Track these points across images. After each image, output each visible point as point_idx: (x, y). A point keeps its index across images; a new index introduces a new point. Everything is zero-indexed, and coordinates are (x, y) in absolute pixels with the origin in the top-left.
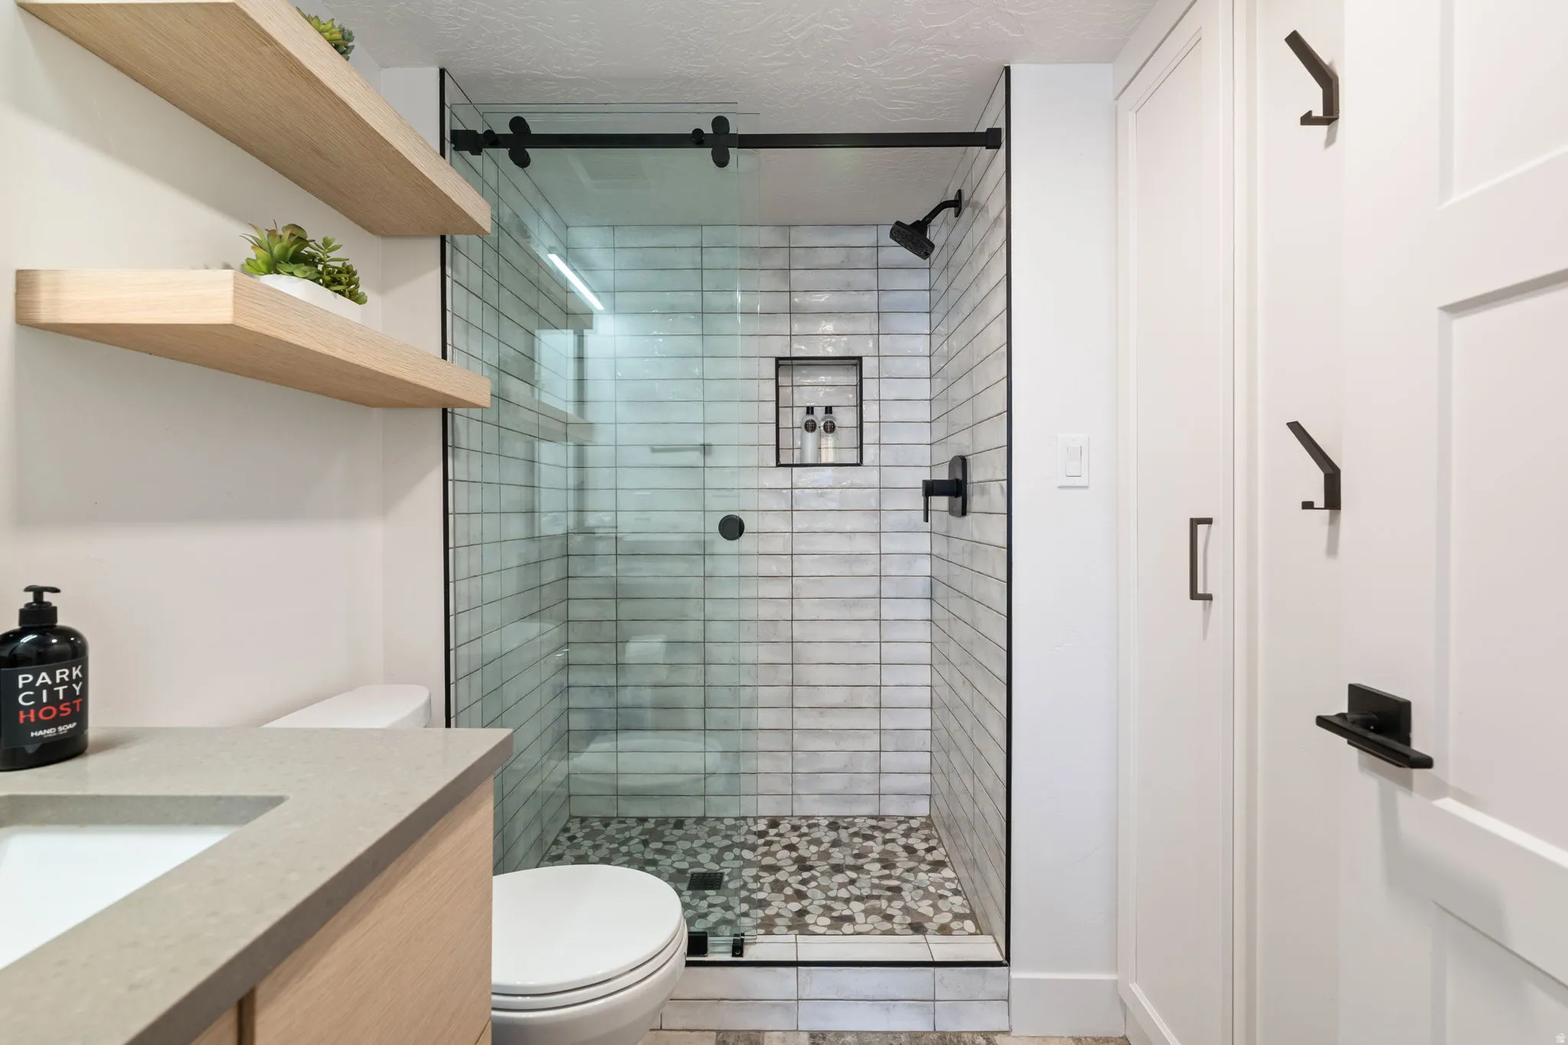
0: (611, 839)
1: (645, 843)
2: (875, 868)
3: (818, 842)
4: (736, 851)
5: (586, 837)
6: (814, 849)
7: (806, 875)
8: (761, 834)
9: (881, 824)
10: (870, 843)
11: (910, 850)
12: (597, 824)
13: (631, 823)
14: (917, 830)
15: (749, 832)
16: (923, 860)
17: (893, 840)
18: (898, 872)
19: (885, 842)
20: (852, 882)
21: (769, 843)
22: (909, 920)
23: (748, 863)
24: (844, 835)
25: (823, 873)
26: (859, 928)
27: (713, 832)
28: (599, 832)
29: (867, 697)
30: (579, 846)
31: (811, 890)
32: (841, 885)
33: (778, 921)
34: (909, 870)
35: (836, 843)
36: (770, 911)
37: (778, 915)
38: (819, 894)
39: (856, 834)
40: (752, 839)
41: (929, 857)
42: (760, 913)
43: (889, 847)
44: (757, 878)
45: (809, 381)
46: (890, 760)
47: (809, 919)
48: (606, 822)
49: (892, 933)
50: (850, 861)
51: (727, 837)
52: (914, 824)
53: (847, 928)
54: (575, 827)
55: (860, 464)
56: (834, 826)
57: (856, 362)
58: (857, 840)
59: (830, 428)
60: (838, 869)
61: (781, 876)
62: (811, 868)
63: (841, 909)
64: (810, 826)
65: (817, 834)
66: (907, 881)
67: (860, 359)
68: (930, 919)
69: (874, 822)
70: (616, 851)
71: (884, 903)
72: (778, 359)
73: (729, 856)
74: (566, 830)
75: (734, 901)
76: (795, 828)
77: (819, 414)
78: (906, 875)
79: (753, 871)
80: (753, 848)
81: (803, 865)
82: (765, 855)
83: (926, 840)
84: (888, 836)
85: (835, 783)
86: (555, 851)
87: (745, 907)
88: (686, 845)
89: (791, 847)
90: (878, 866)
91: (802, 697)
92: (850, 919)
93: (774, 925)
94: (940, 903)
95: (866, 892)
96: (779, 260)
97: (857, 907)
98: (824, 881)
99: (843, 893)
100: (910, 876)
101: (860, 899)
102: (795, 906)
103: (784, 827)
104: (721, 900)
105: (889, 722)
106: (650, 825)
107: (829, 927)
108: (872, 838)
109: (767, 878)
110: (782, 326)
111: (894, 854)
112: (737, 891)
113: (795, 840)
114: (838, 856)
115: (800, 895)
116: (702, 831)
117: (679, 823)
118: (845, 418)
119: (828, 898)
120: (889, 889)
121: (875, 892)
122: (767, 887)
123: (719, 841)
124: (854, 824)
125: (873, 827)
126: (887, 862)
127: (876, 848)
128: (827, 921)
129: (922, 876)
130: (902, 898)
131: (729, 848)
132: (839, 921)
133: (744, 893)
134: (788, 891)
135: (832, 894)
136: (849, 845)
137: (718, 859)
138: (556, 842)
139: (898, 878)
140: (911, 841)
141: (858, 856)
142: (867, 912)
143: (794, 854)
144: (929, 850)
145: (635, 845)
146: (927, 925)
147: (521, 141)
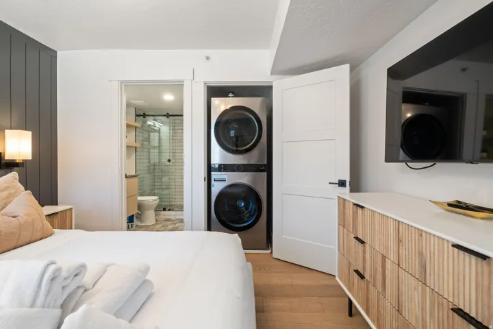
147: (144, 115)
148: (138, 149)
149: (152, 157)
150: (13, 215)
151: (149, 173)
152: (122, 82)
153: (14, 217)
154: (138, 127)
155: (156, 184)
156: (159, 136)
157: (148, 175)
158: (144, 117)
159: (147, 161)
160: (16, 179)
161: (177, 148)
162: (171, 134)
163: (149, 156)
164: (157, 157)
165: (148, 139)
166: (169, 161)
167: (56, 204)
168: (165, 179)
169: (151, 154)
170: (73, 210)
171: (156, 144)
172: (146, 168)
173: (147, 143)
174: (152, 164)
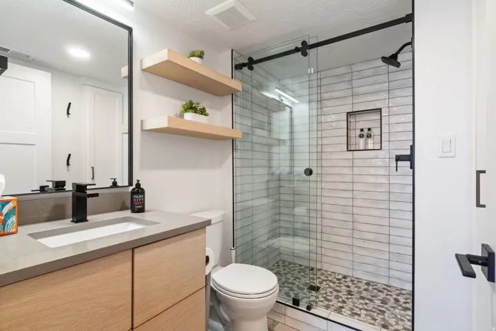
0: (289, 268)
1: (299, 272)
2: (378, 302)
3: (359, 288)
4: (328, 282)
5: (283, 266)
6: (356, 289)
7: (349, 296)
8: (338, 279)
9: (388, 288)
10: (380, 294)
11: (397, 301)
12: (287, 263)
13: (297, 265)
14: (404, 294)
15: (335, 278)
16: (401, 306)
17: (391, 295)
18: (386, 306)
19: (387, 295)
20: (366, 304)
21: (340, 283)
22: (383, 323)
23: (330, 287)
24: (370, 288)
25: (356, 298)
26: (360, 319)
27: (322, 274)
28: (287, 266)
29: (384, 238)
30: (279, 268)
31: (349, 302)
32: (361, 304)
33: (332, 307)
34: (392, 307)
35: (366, 290)
36: (330, 303)
37: (333, 305)
38: (351, 304)
39: (375, 289)
40: (335, 280)
41: (404, 305)
42: (326, 303)
43: (388, 297)
44: (331, 292)
45: (362, 119)
46: (393, 264)
47: (343, 310)
48: (290, 264)
49: (374, 324)
50: (369, 297)
51: (326, 277)
52: (403, 292)
53: (356, 317)
54: (280, 263)
55: (381, 149)
56: (368, 284)
57: (380, 110)
58: (375, 291)
59: (369, 136)
60: (363, 298)
61: (340, 294)
62: (352, 295)
63: (357, 311)
64: (358, 282)
65: (359, 284)
66: (389, 310)
67: (381, 109)
68: (392, 326)
69: (385, 287)
70: (289, 272)
71: (375, 314)
72: (347, 113)
73: (325, 283)
74: (277, 263)
75: (320, 296)
76: (352, 281)
77: (366, 132)
78: (390, 308)
79: (331, 290)
80: (334, 283)
81: (350, 293)
82: (337, 286)
83: (406, 299)
84: (389, 293)
85: (370, 269)
86: (272, 268)
87: (322, 299)
88: (312, 276)
89: (348, 286)
90: (380, 302)
91: (357, 234)
92: (359, 315)
93: (330, 308)
94: (400, 322)
95: (369, 309)
96: (348, 77)
97: (363, 312)
98: (355, 300)
99: (361, 306)
100: (392, 309)
101: (365, 310)
102: (340, 305)
103: (348, 279)
104: (315, 295)
105: (393, 249)
106: (303, 268)
107: (349, 315)
108: (382, 292)
109: (335, 293)
110: (350, 101)
111: (389, 300)
112: (322, 294)
113: (350, 284)
114: (365, 294)
115: (344, 302)
116: (319, 273)
117: (312, 269)
118: (376, 132)
119: (354, 306)
120: (380, 310)
121: (374, 310)
122: (333, 296)
123: (323, 278)
124: (376, 285)
125: (384, 289)
126: (384, 302)
127: (382, 296)
128: (350, 313)
129: (397, 310)
130: (384, 315)
131: (326, 281)
132: (354, 314)
133: (324, 295)
134: (340, 300)
135: (356, 305)
136: (372, 292)
137: (321, 283)
138: (274, 265)
139: (386, 308)
140: (399, 298)
141: (372, 296)
142: (366, 315)
143: (348, 289)
144: (405, 303)
145: (296, 272)
146: (390, 327)
147: (251, 63)
148: (238, 144)
149: (275, 163)
154: (237, 92)
155: (283, 217)
156: (291, 119)
157: (265, 201)
158: (252, 69)
159: (265, 171)
161: (325, 142)
162: (314, 112)
163: (270, 160)
164: (288, 163)
165: (268, 126)
166: (309, 172)
168: (300, 210)
169: (275, 157)
171: (285, 136)
172: (264, 186)
173: (265, 133)
174: (275, 177)
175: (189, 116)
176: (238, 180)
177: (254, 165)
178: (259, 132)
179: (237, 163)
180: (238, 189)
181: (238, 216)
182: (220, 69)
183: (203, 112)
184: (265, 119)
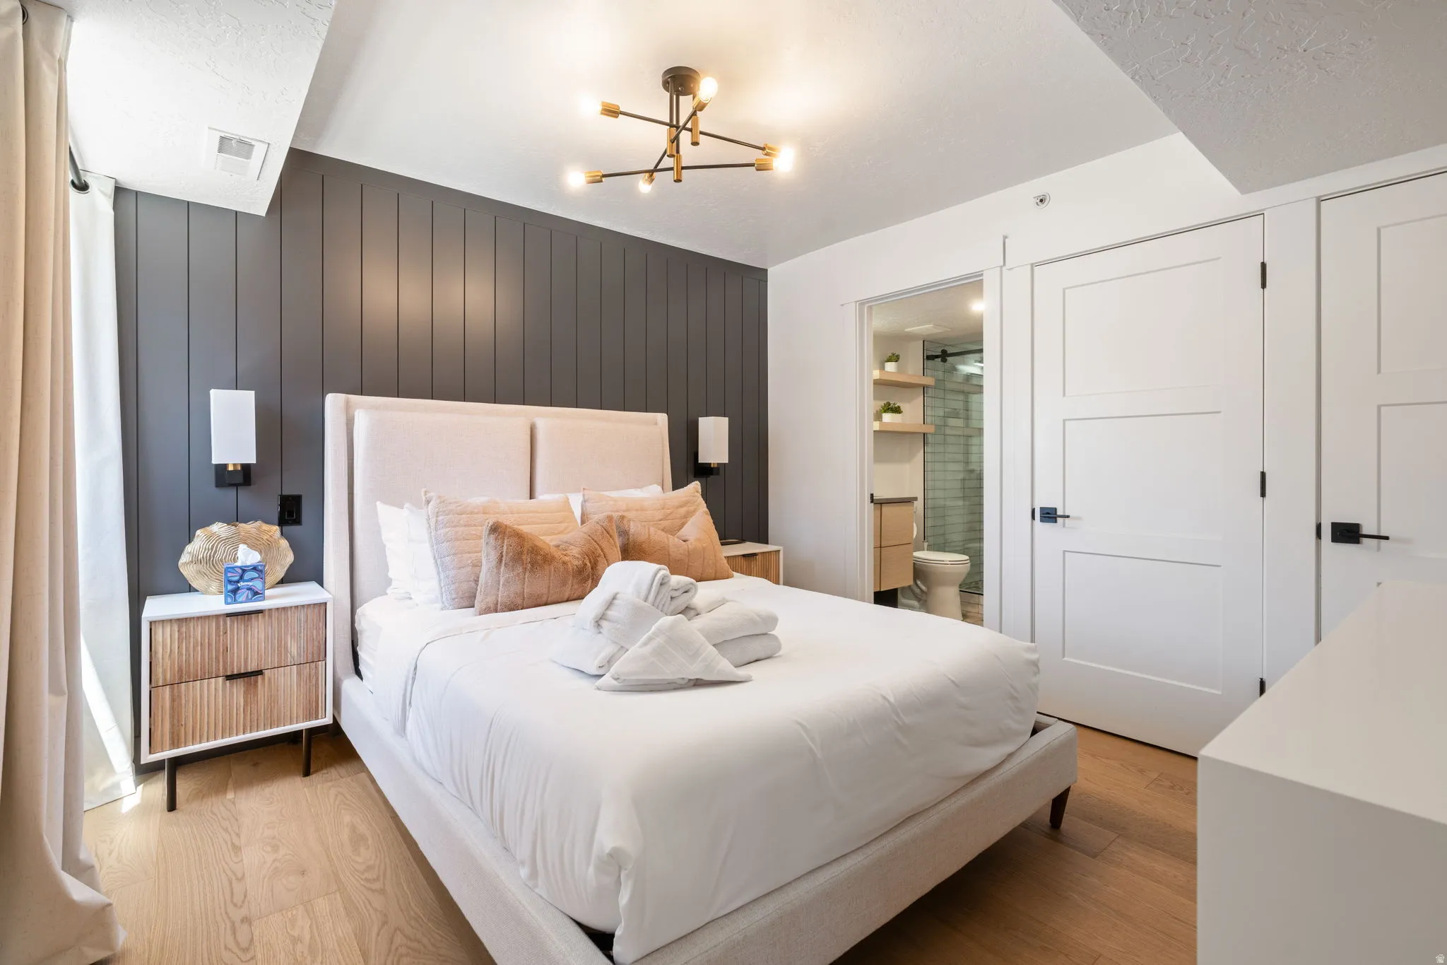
147: (944, 356)
148: (930, 439)
150: (684, 538)
151: (964, 498)
152: (862, 303)
153: (685, 541)
154: (928, 387)
157: (960, 503)
158: (944, 361)
159: (960, 467)
160: (697, 492)
163: (966, 453)
165: (964, 412)
167: (767, 543)
170: (781, 553)
172: (959, 485)
173: (959, 422)
174: (973, 476)
175: (887, 417)
176: (929, 476)
177: (946, 460)
178: (952, 422)
179: (929, 457)
180: (929, 484)
181: (929, 513)
182: (912, 368)
183: (897, 410)
184: (960, 406)
